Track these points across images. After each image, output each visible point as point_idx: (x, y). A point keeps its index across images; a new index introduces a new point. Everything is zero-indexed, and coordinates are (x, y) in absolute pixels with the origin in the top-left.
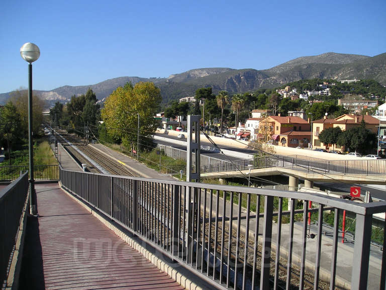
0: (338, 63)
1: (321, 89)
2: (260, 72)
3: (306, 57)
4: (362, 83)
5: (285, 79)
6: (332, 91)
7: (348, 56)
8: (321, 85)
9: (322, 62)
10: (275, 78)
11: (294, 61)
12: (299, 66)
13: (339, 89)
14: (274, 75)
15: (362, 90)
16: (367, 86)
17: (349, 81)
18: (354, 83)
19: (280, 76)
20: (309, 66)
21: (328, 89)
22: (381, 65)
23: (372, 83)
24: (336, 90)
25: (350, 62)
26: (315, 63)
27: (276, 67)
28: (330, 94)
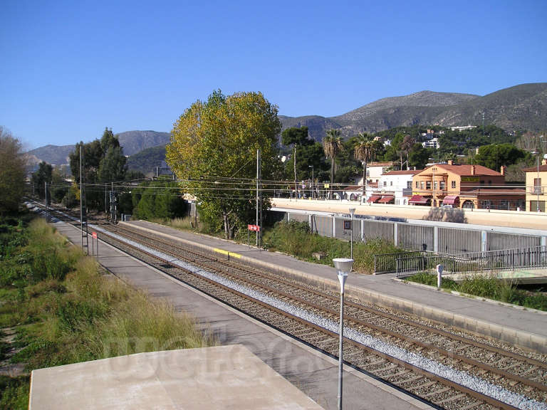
0: (437, 105)
1: (426, 140)
2: (329, 120)
3: (392, 98)
4: (479, 130)
5: (365, 129)
6: (441, 142)
7: (450, 95)
8: (425, 134)
9: (415, 104)
10: (350, 128)
11: (376, 104)
12: (384, 111)
13: (451, 138)
14: (349, 123)
15: (482, 140)
16: (487, 134)
17: (461, 128)
18: (468, 130)
19: (358, 124)
20: (399, 110)
21: (435, 139)
22: (498, 106)
23: (494, 130)
24: (448, 141)
25: (452, 104)
26: (405, 106)
27: (351, 113)
28: (438, 147)
